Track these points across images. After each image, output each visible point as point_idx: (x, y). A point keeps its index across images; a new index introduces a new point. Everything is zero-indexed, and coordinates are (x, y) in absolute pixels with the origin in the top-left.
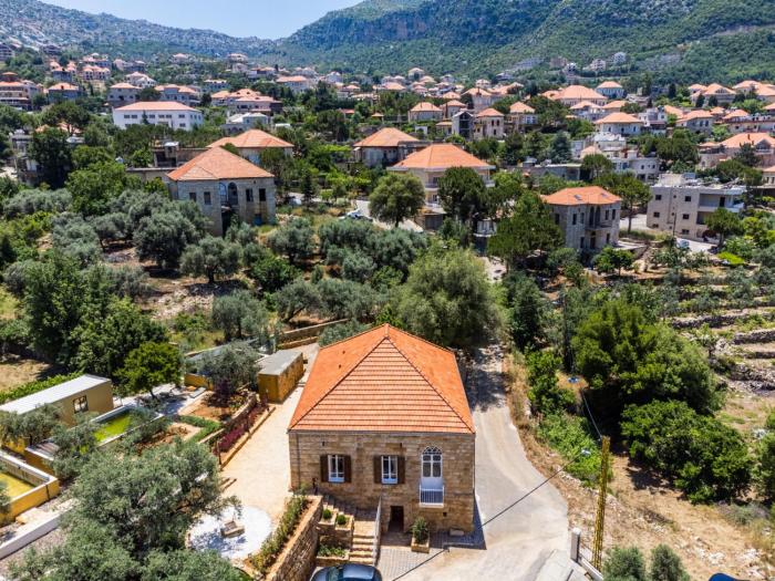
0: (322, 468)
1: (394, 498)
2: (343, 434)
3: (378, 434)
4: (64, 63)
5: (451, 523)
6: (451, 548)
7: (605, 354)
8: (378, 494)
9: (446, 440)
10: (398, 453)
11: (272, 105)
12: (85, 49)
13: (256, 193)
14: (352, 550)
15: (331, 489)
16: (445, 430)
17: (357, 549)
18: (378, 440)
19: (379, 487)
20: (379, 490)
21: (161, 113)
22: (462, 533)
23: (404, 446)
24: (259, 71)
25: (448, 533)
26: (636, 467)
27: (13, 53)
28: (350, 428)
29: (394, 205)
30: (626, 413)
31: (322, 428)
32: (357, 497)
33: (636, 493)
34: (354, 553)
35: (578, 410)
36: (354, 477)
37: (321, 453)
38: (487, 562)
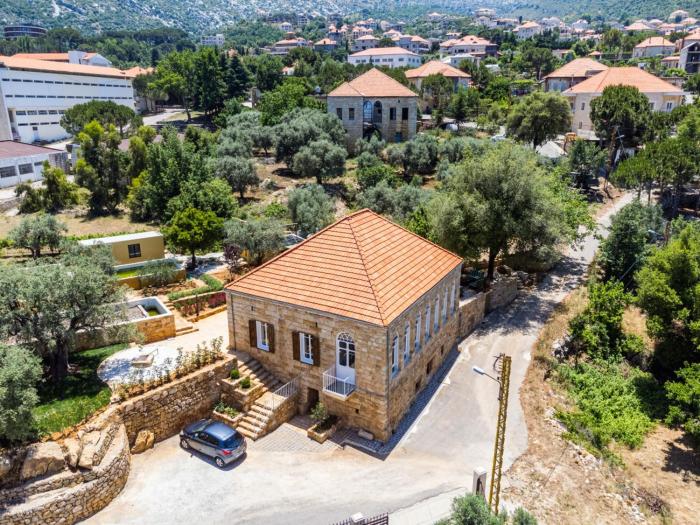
0: (250, 332)
1: (311, 380)
2: (268, 302)
3: (296, 308)
4: (339, 26)
5: (362, 423)
6: (348, 447)
7: (672, 292)
8: (298, 371)
9: (358, 328)
10: (314, 333)
11: (488, 48)
12: (364, 16)
13: (399, 112)
14: (246, 415)
15: (259, 355)
16: (357, 317)
17: (251, 416)
18: (296, 314)
19: (298, 364)
20: (298, 368)
21: (385, 57)
22: (370, 437)
23: (319, 326)
24: (498, 23)
25: (357, 432)
26: (686, 445)
27: (308, 21)
28: (272, 297)
29: (529, 125)
30: (682, 373)
31: (251, 292)
32: (279, 369)
33: (662, 474)
34: (248, 418)
35: (644, 362)
36: (277, 348)
37: (251, 317)
38: (372, 472)
